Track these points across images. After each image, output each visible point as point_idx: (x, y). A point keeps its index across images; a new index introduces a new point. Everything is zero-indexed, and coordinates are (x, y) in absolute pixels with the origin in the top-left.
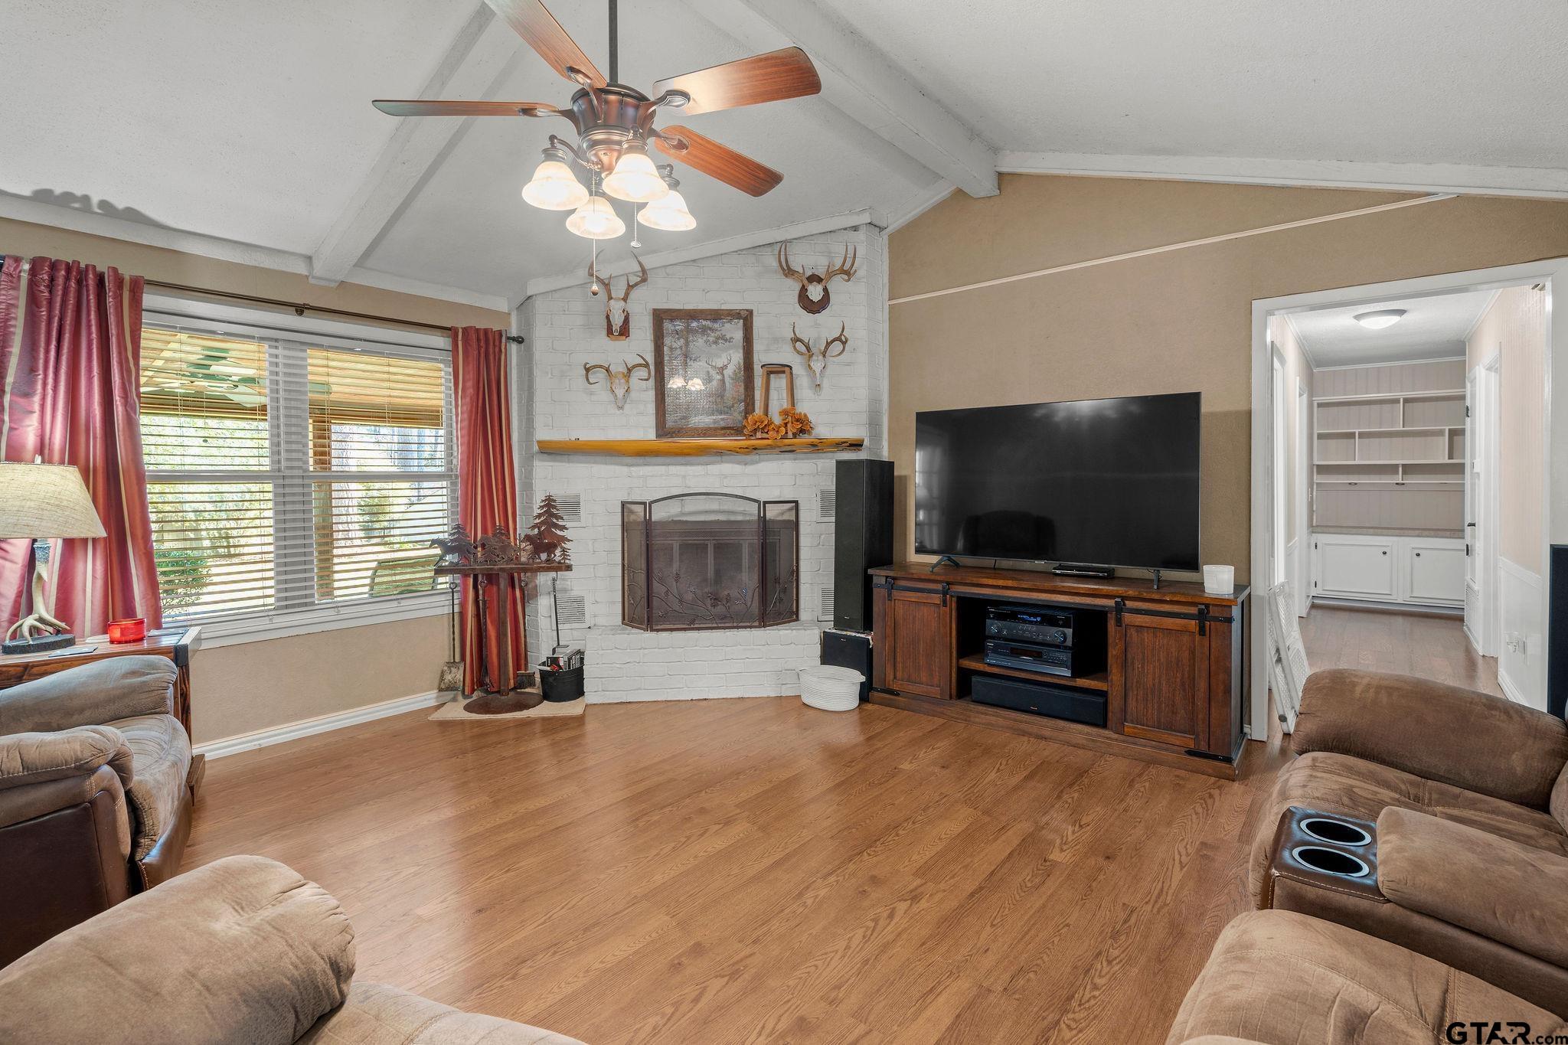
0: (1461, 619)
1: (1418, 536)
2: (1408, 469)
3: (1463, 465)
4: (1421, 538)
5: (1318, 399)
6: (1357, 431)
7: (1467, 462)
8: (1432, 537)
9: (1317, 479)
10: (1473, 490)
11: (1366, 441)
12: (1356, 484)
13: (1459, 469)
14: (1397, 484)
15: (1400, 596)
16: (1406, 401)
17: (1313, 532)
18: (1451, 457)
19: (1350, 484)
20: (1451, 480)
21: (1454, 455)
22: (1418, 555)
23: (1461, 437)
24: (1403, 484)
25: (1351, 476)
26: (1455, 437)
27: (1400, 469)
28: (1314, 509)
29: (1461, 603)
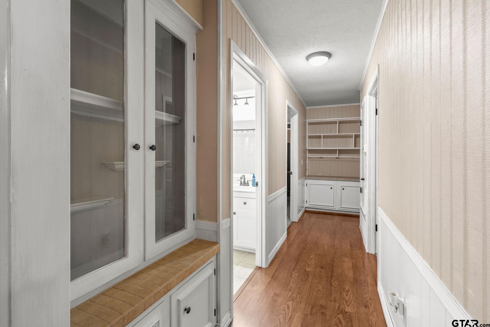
0: (358, 217)
1: (343, 181)
2: (341, 152)
3: (359, 150)
4: (345, 182)
5: (308, 121)
6: (322, 135)
7: (361, 148)
8: (348, 181)
9: (308, 155)
10: (363, 161)
11: (326, 139)
12: (322, 158)
13: (357, 152)
14: (337, 158)
15: (337, 208)
16: (340, 122)
17: (306, 179)
18: (355, 147)
19: (320, 157)
20: (355, 156)
21: (357, 146)
22: (343, 189)
23: (358, 138)
24: (339, 158)
25: (321, 154)
26: (357, 138)
27: (338, 151)
28: (307, 168)
29: (359, 210)
